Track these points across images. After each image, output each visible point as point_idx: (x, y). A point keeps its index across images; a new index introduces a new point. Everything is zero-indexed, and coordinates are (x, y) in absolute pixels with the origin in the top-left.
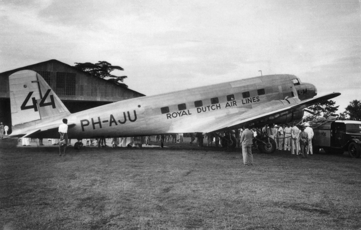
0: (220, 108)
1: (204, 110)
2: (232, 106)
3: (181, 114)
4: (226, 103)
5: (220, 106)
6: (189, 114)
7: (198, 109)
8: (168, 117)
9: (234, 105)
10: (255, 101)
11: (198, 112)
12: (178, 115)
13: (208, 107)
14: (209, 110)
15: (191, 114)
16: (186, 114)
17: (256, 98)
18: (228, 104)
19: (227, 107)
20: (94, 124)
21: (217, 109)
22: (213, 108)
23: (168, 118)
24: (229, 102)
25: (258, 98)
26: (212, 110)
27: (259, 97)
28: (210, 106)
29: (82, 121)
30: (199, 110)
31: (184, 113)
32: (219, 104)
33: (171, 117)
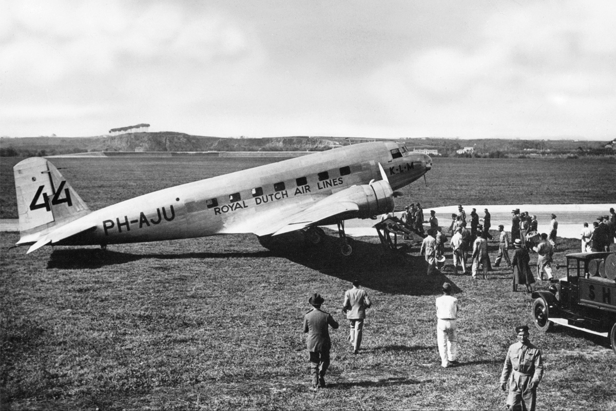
0: (287, 196)
1: (265, 200)
2: (304, 192)
3: (234, 208)
4: (296, 189)
5: (286, 194)
6: (245, 207)
7: (256, 199)
8: (216, 212)
9: (306, 192)
10: (337, 184)
11: (257, 204)
12: (230, 209)
13: (271, 195)
14: (272, 200)
15: (247, 206)
16: (241, 207)
17: (337, 180)
18: (299, 190)
19: (297, 195)
20: (119, 225)
21: (283, 197)
22: (278, 196)
23: (216, 214)
24: (300, 188)
25: (340, 180)
26: (276, 200)
27: (341, 178)
28: (273, 194)
29: (105, 222)
30: (259, 201)
31: (238, 206)
32: (286, 191)
33: (221, 211)
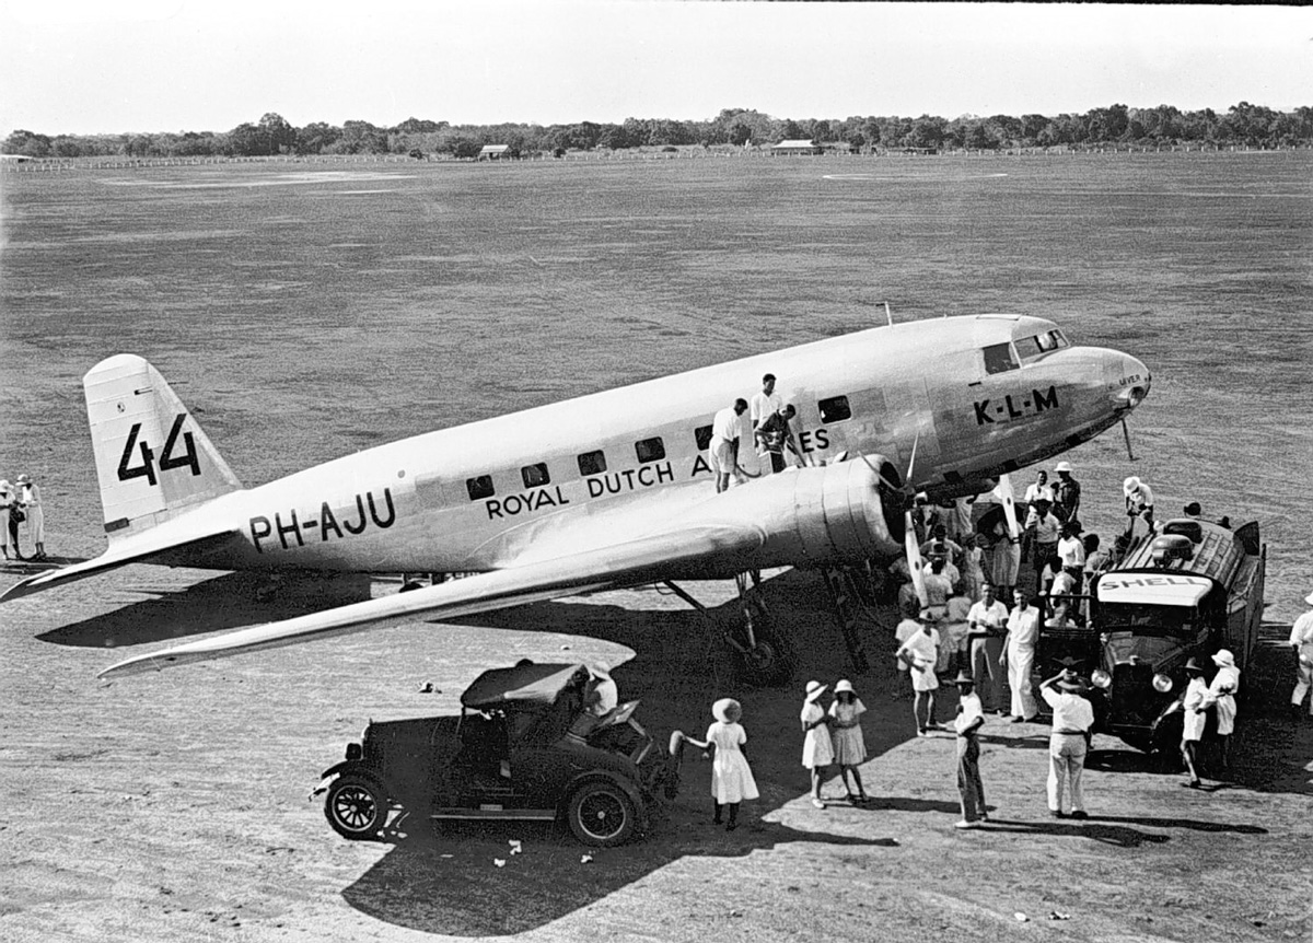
0: (672, 479)
1: (614, 487)
3: (534, 503)
4: (695, 458)
5: (669, 472)
6: (561, 502)
7: (590, 481)
8: (491, 512)
10: (811, 450)
11: (593, 495)
12: (524, 504)
13: (628, 473)
14: (632, 486)
15: (567, 502)
16: (550, 501)
17: (813, 437)
19: (698, 475)
20: (282, 530)
21: (661, 481)
23: (491, 517)
25: (821, 435)
26: (643, 487)
27: (825, 431)
28: (632, 471)
29: (253, 522)
30: (596, 487)
31: (544, 499)
32: (668, 464)
33: (502, 511)
